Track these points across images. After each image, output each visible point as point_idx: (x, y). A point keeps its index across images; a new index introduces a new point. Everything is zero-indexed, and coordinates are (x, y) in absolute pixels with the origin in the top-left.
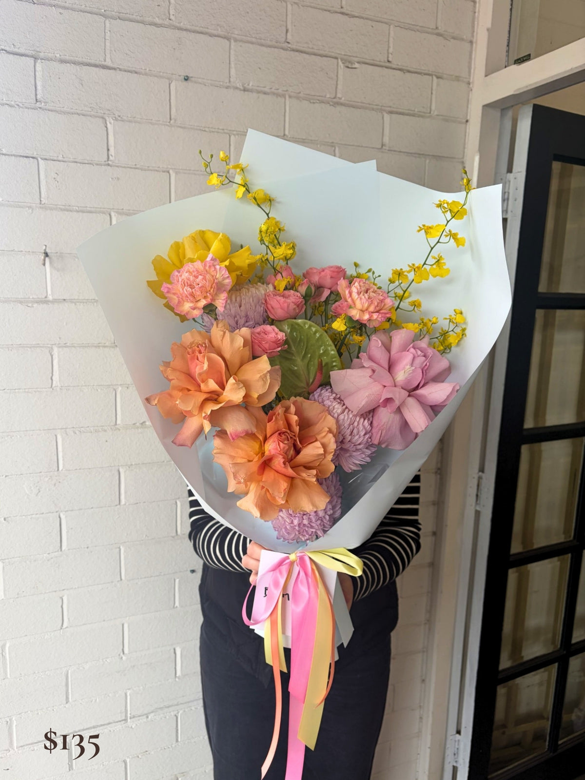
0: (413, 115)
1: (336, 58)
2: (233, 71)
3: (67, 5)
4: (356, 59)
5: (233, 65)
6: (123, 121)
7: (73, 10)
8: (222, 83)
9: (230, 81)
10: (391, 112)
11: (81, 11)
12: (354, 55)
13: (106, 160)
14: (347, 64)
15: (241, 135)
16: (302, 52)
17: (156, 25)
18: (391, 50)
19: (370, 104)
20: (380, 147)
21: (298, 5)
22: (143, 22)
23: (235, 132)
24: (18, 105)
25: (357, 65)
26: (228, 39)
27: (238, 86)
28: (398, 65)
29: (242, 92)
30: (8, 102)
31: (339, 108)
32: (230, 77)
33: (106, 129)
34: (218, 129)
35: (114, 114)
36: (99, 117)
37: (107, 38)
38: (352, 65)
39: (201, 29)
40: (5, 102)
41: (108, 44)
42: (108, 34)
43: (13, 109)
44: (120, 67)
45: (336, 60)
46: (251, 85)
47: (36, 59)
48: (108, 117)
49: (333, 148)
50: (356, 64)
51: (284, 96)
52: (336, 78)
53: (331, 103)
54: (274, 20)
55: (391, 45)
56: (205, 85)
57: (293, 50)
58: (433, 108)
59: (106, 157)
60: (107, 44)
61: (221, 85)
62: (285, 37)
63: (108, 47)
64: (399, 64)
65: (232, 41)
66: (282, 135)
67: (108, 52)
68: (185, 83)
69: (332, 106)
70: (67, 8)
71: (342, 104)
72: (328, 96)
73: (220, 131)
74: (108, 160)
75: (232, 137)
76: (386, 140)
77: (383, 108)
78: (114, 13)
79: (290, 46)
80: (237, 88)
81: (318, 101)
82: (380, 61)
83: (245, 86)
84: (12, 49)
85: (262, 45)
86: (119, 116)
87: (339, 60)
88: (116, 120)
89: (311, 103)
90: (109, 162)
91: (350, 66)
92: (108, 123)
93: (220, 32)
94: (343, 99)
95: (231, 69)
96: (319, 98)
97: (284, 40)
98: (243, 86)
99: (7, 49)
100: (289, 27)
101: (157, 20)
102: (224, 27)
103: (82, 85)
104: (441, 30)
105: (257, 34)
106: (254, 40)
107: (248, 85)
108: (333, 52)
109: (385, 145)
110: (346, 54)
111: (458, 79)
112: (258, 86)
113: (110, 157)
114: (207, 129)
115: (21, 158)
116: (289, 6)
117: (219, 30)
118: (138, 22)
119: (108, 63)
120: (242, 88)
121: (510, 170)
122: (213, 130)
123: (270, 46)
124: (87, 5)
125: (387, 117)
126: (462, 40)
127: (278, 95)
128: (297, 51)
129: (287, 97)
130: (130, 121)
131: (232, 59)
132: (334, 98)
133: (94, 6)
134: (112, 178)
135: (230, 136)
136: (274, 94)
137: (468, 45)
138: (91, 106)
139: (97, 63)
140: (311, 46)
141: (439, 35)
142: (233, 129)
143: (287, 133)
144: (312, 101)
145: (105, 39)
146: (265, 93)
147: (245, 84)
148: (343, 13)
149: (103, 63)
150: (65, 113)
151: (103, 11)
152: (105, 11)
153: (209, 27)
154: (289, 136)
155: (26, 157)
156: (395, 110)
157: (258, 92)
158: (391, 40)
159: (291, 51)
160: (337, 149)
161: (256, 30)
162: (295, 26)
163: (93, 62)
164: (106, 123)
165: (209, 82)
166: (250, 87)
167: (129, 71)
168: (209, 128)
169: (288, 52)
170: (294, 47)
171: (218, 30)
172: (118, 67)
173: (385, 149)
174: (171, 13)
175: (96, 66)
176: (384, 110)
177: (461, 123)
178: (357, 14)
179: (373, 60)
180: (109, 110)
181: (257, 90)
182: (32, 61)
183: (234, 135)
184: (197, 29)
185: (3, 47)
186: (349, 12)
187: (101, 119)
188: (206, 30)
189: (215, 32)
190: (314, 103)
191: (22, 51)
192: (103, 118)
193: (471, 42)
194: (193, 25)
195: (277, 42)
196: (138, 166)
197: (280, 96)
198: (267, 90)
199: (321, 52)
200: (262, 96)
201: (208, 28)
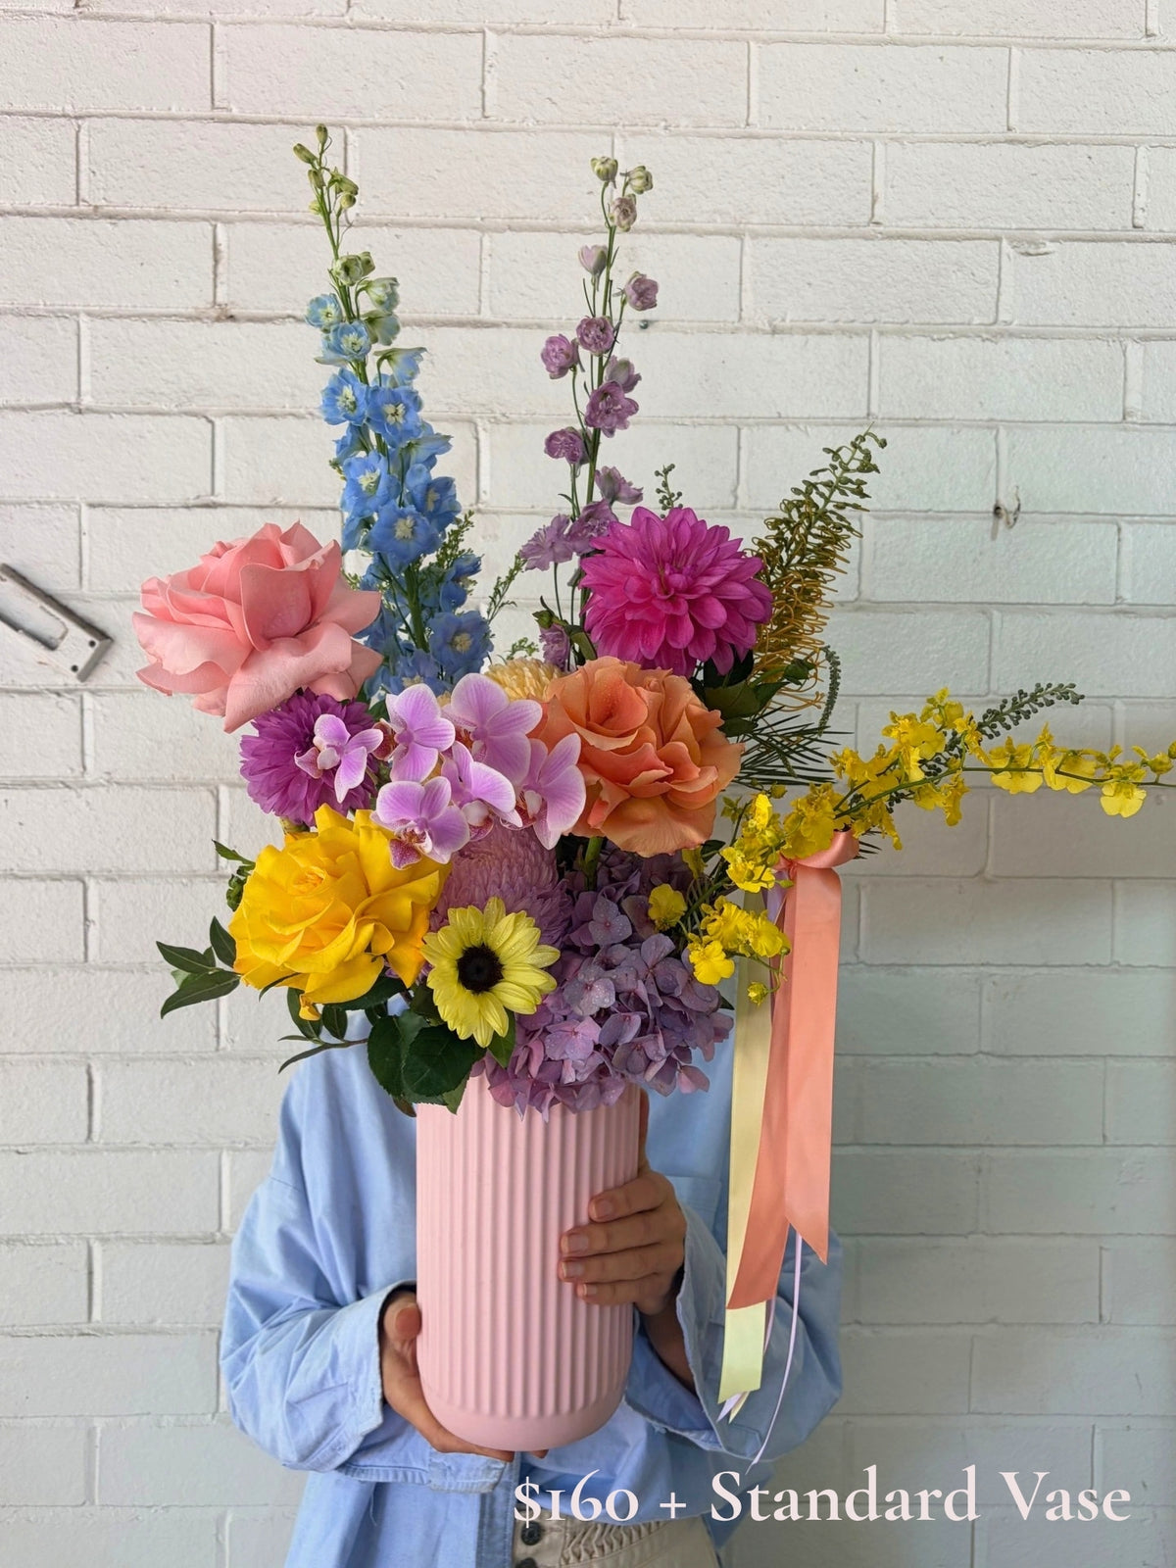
1: (998, 239)
3: (411, 219)
4: (1051, 234)
5: (746, 285)
6: (509, 423)
7: (421, 226)
8: (722, 325)
9: (740, 318)
10: (1146, 339)
11: (437, 226)
12: (1041, 226)
13: (474, 502)
14: (1025, 248)
15: (763, 424)
16: (910, 238)
18: (1140, 202)
19: (1087, 327)
20: (1119, 418)
21: (902, 144)
22: (558, 230)
23: (751, 421)
24: (311, 414)
25: (1050, 247)
26: (739, 235)
27: (760, 326)
28: (1161, 231)
29: (769, 336)
30: (294, 411)
31: (1003, 344)
32: (741, 310)
33: (475, 441)
34: (713, 417)
35: (492, 412)
36: (463, 420)
37: (484, 269)
38: (1039, 248)
39: (679, 224)
40: (288, 409)
41: (486, 279)
42: (487, 262)
43: (303, 421)
44: (509, 320)
45: (997, 243)
46: (788, 321)
48: (481, 418)
49: (994, 432)
50: (1048, 243)
52: (996, 280)
53: (985, 336)
54: (844, 181)
55: (1141, 189)
56: (686, 333)
57: (890, 237)
59: (474, 494)
60: (484, 280)
61: (720, 329)
62: (870, 212)
63: (485, 287)
64: (1165, 229)
65: (747, 239)
66: (864, 413)
68: (643, 334)
69: (988, 343)
71: (1011, 335)
72: (977, 321)
73: (716, 421)
74: (477, 502)
75: (744, 431)
76: (1134, 401)
77: (1123, 330)
78: (499, 220)
79: (881, 229)
80: (757, 330)
81: (951, 335)
82: (1111, 230)
83: (775, 323)
85: (818, 237)
86: (504, 415)
87: (1005, 243)
88: (497, 422)
89: (934, 340)
90: (481, 506)
91: (1032, 251)
92: (480, 429)
93: (720, 224)
94: (1016, 322)
95: (743, 294)
96: (953, 327)
97: (866, 219)
98: (770, 325)
102: (729, 213)
103: (432, 363)
105: (804, 215)
106: (797, 229)
107: (783, 320)
108: (987, 228)
109: (1131, 414)
110: (1020, 226)
112: (805, 321)
113: (482, 495)
114: (687, 421)
115: (312, 512)
116: (879, 148)
117: (719, 220)
118: (547, 230)
119: (486, 315)
120: (767, 328)
122: (701, 421)
123: (832, 237)
124: (448, 214)
125: (1135, 351)
127: (851, 333)
128: (900, 237)
129: (875, 334)
130: (524, 422)
132: (995, 323)
133: (461, 213)
134: (484, 538)
135: (739, 430)
136: (843, 332)
138: (450, 400)
139: (464, 317)
140: (932, 222)
142: (747, 415)
143: (874, 409)
144: (935, 337)
145: (481, 272)
146: (822, 333)
147: (775, 320)
148: (1011, 142)
149: (477, 317)
151: (479, 219)
152: (482, 219)
153: (696, 219)
154: (880, 416)
155: (322, 509)
156: (1157, 331)
157: (806, 332)
158: (1141, 178)
159: (883, 239)
160: (1002, 432)
161: (801, 209)
162: (892, 187)
163: (455, 317)
164: (477, 431)
165: (695, 324)
166: (788, 323)
167: (526, 326)
168: (691, 417)
169: (876, 242)
170: (893, 230)
171: (715, 221)
172: (506, 320)
173: (1134, 423)
175: (461, 324)
176: (1128, 336)
178: (1048, 138)
179: (1094, 229)
180: (483, 405)
181: (802, 328)
183: (748, 425)
184: (671, 225)
185: (290, 312)
186: (1029, 137)
187: (467, 425)
188: (691, 225)
189: (710, 227)
190: (940, 340)
192: (470, 421)
194: (661, 220)
195: (850, 227)
196: (537, 509)
197: (857, 334)
200: (813, 339)
201: (693, 221)
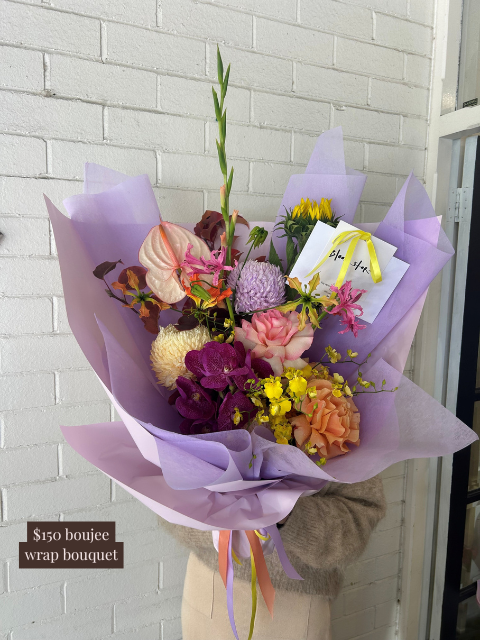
0: (387, 145)
2: (252, 113)
17: (195, 79)
47: (104, 106)
51: (290, 131)
58: (401, 139)
67: (159, 100)
70: (128, 67)
84: (86, 98)
99: (82, 98)
100: (295, 80)
101: (196, 76)
104: (406, 81)
111: (419, 117)
121: (460, 186)
126: (422, 87)
131: (252, 104)
137: (425, 92)
141: (404, 84)
150: (125, 148)
174: (207, 70)
177: (421, 150)
182: (100, 108)
191: (94, 99)
193: (428, 89)
198: (277, 127)
199: (318, 98)
